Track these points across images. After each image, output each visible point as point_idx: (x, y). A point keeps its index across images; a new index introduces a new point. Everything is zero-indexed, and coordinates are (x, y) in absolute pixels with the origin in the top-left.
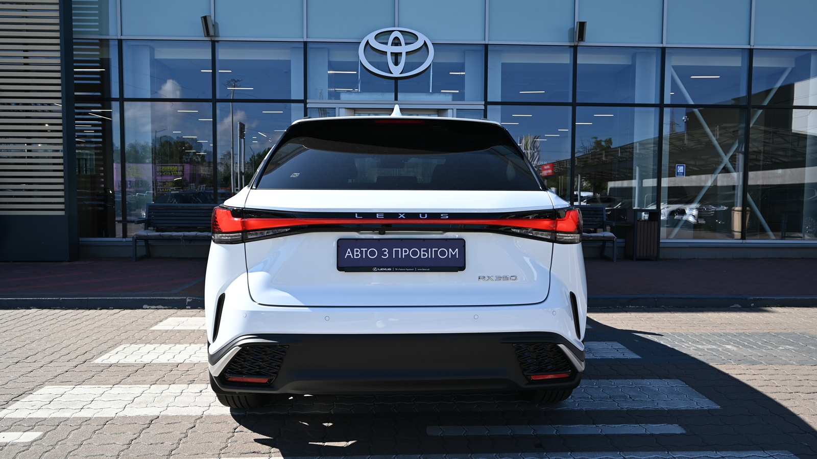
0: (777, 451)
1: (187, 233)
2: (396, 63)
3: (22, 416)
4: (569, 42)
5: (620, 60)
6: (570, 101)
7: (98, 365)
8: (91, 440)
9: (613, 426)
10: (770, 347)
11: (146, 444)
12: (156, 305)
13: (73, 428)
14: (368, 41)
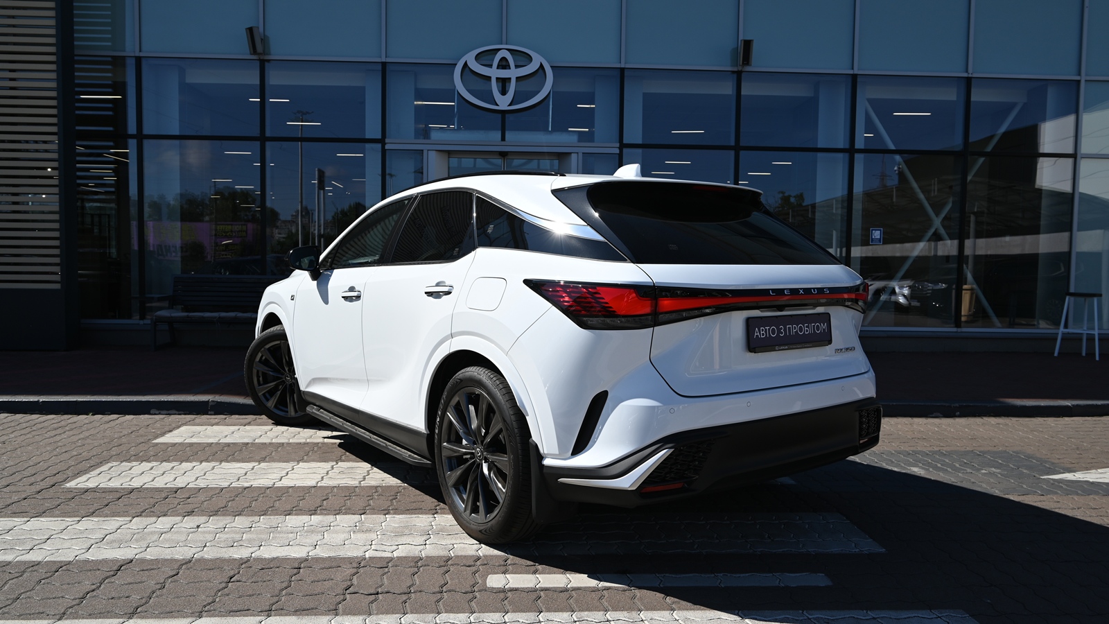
0: (947, 611)
1: (223, 314)
2: (504, 92)
4: (732, 66)
5: (799, 91)
6: (732, 143)
7: (70, 490)
8: (32, 592)
9: (738, 575)
10: (969, 470)
11: (106, 598)
12: (168, 410)
13: (11, 576)
14: (466, 62)
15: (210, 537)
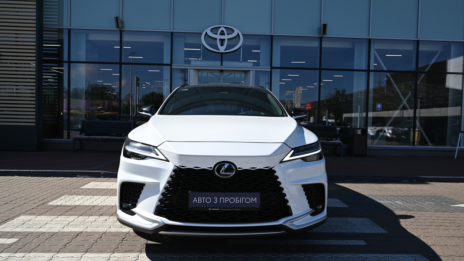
0: (414, 254)
1: (103, 137)
2: (222, 45)
3: (7, 231)
4: (318, 35)
5: (346, 45)
6: (318, 67)
7: (51, 206)
8: (45, 243)
9: (329, 241)
10: (420, 203)
11: (75, 246)
12: (84, 176)
13: (35, 237)
14: (207, 32)
15: (112, 224)
